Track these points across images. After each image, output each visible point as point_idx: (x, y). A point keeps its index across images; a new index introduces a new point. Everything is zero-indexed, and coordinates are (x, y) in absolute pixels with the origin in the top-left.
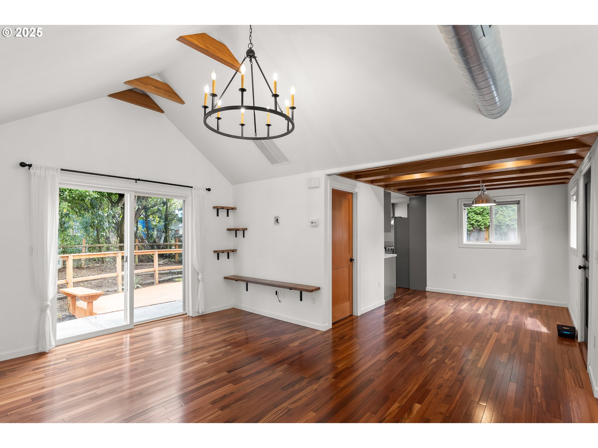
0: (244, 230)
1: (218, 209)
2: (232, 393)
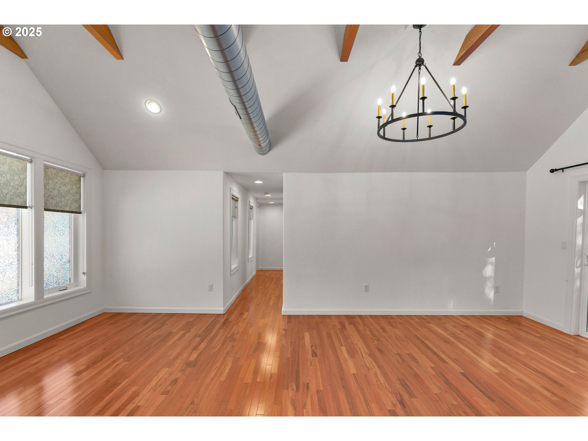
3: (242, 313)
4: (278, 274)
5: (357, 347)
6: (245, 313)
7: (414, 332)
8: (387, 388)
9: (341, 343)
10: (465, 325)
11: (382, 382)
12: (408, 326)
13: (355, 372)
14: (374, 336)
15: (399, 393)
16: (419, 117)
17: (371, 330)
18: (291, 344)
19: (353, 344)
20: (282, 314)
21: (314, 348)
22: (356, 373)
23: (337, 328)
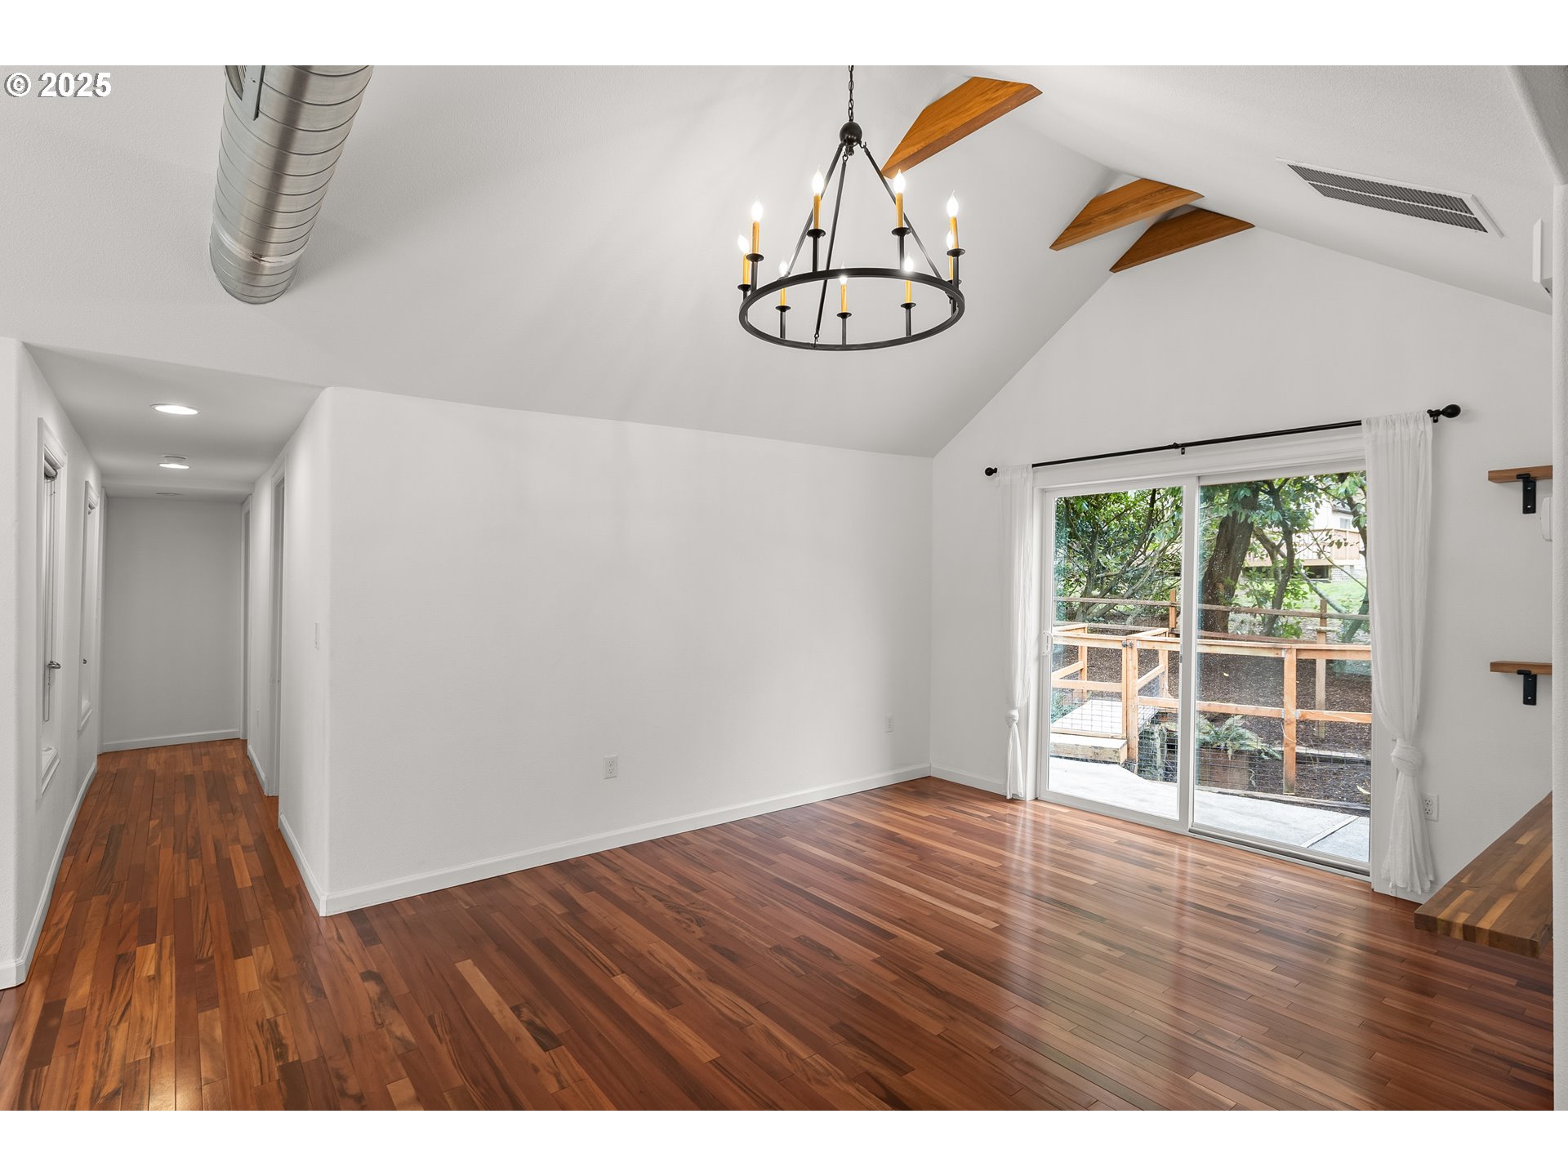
1: (1528, 483)
2: (836, 957)
3: (120, 957)
4: (205, 759)
5: (658, 964)
6: (139, 950)
7: (764, 869)
8: (830, 1069)
9: (602, 964)
10: (853, 823)
11: (804, 1056)
12: (739, 857)
13: (714, 1055)
14: (679, 913)
15: (867, 1073)
16: (828, 280)
17: (656, 893)
18: (434, 1027)
19: (640, 955)
20: (323, 913)
21: (526, 1013)
22: (719, 1055)
23: (555, 916)
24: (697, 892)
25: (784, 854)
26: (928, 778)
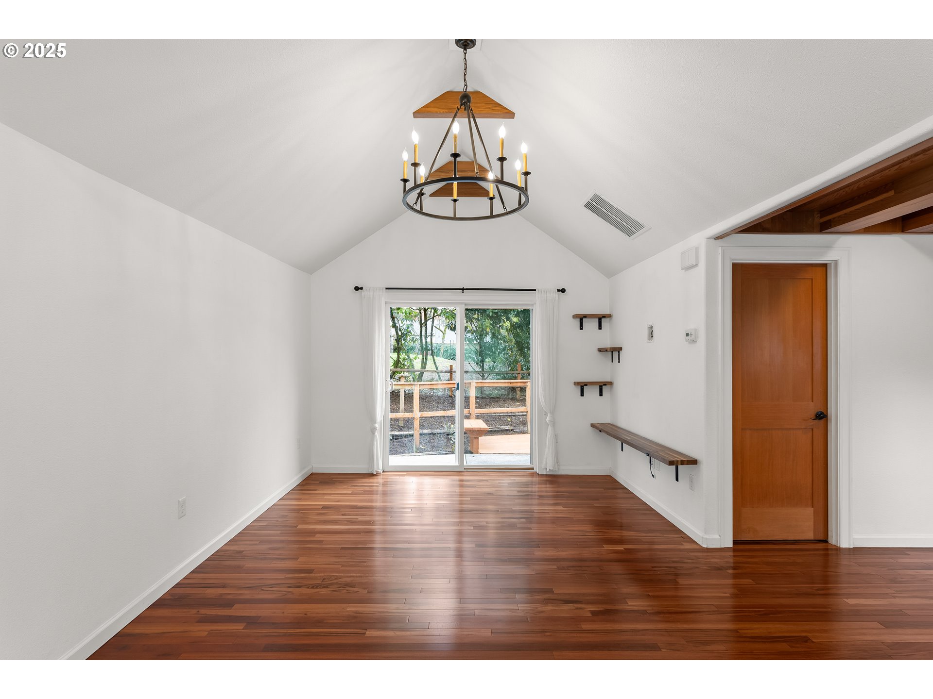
0: (619, 350)
1: (581, 319)
23: (242, 631)
24: (312, 573)
25: (317, 535)
26: (312, 474)
